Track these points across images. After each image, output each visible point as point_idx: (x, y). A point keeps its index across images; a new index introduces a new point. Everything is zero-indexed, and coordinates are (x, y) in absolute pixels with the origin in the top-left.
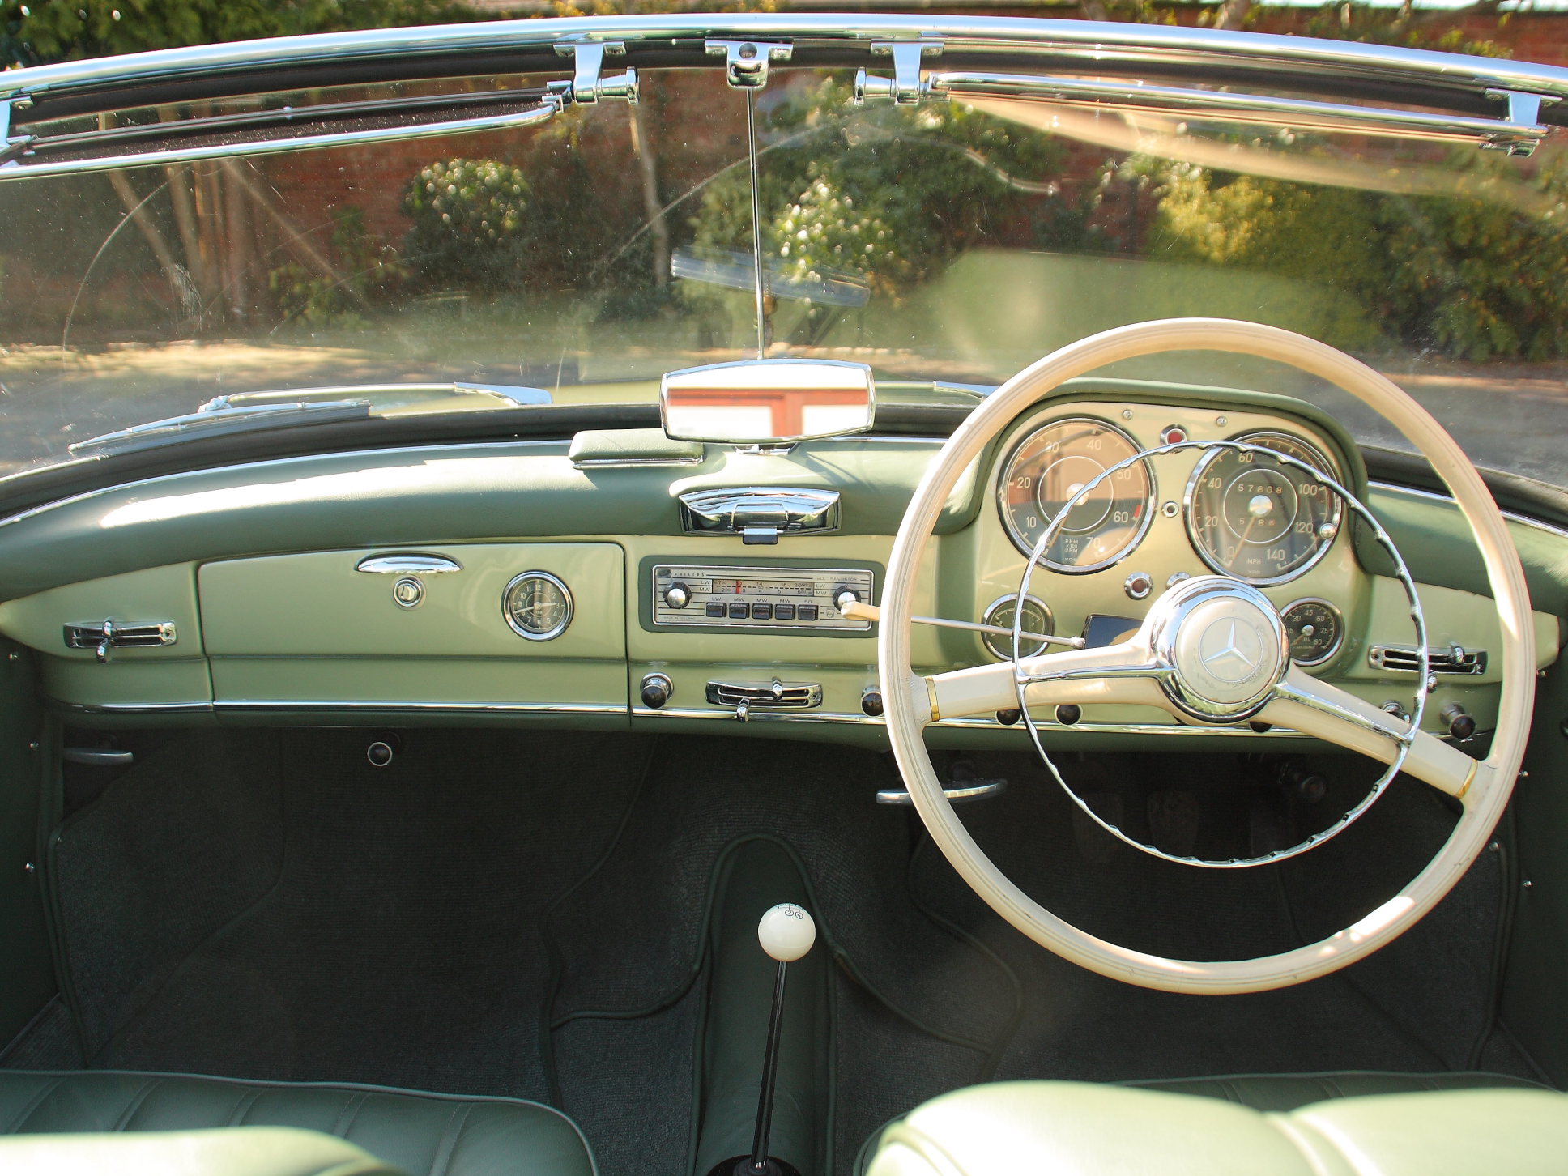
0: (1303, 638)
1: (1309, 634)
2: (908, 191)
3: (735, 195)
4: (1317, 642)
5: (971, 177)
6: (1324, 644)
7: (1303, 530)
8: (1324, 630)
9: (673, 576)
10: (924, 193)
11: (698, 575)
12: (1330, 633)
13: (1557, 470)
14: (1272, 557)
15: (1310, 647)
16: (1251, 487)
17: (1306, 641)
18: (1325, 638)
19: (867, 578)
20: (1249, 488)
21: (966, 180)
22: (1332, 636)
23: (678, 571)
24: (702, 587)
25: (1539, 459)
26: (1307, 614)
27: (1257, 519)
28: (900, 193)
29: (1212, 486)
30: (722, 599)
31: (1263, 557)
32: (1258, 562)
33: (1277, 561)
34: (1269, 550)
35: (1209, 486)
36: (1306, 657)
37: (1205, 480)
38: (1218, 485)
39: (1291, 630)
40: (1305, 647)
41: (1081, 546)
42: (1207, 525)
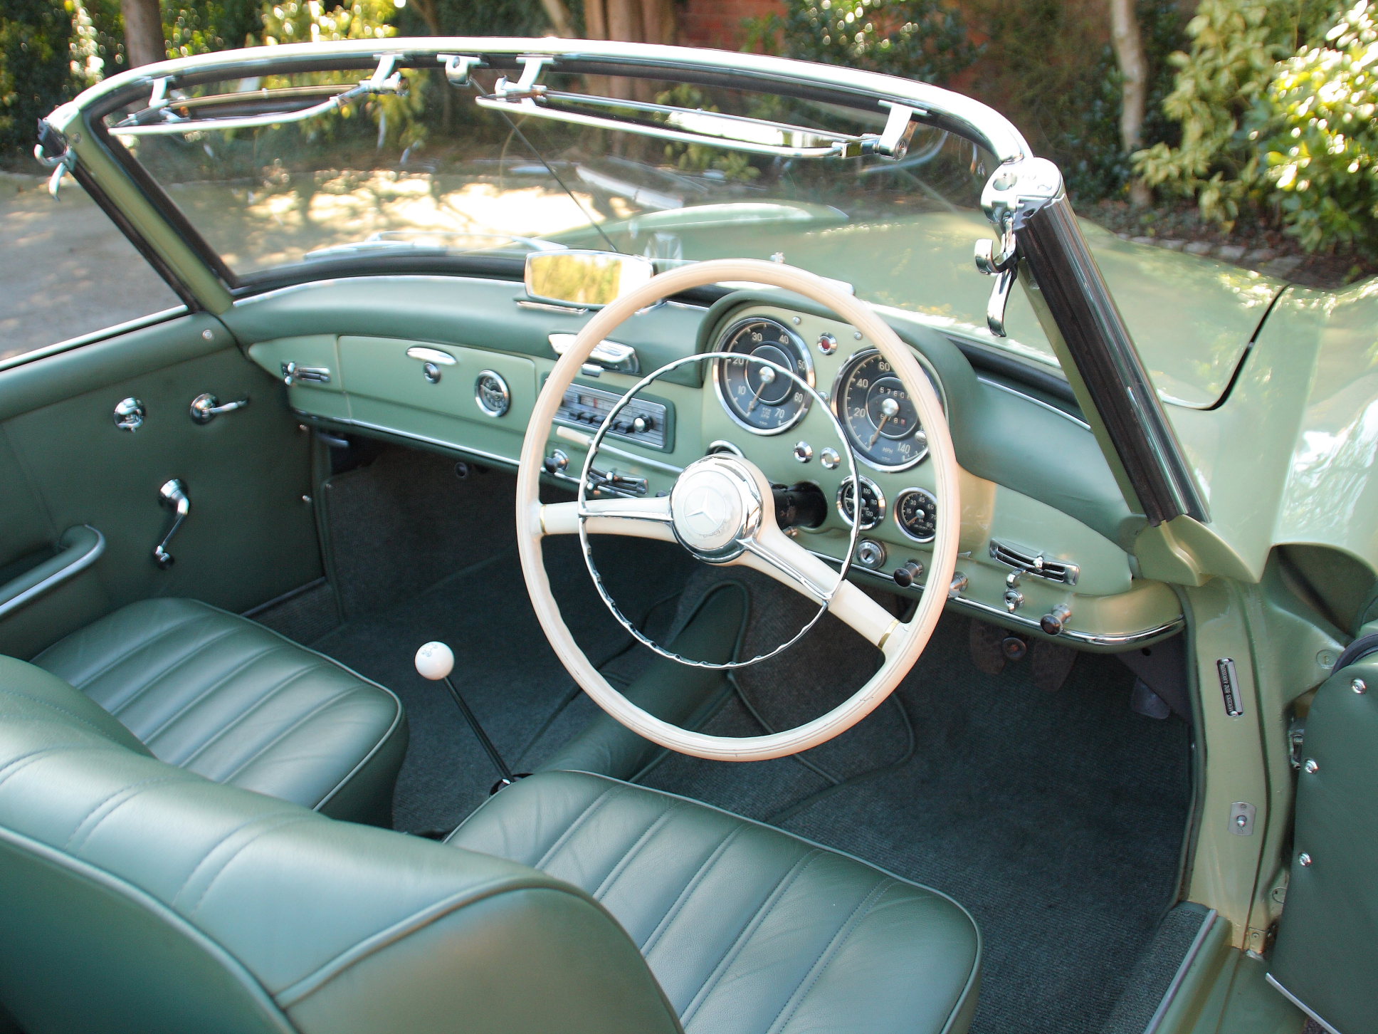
0: (917, 519)
1: (922, 517)
4: (929, 525)
11: (571, 390)
14: (901, 450)
15: (924, 527)
16: (889, 390)
17: (921, 522)
19: (661, 410)
20: (887, 391)
26: (919, 500)
29: (861, 385)
30: (584, 409)
31: (895, 448)
32: (891, 451)
33: (903, 454)
34: (900, 444)
35: (858, 384)
36: (921, 535)
37: (854, 380)
38: (865, 385)
39: (909, 511)
40: (921, 527)
41: (772, 414)
42: (856, 415)
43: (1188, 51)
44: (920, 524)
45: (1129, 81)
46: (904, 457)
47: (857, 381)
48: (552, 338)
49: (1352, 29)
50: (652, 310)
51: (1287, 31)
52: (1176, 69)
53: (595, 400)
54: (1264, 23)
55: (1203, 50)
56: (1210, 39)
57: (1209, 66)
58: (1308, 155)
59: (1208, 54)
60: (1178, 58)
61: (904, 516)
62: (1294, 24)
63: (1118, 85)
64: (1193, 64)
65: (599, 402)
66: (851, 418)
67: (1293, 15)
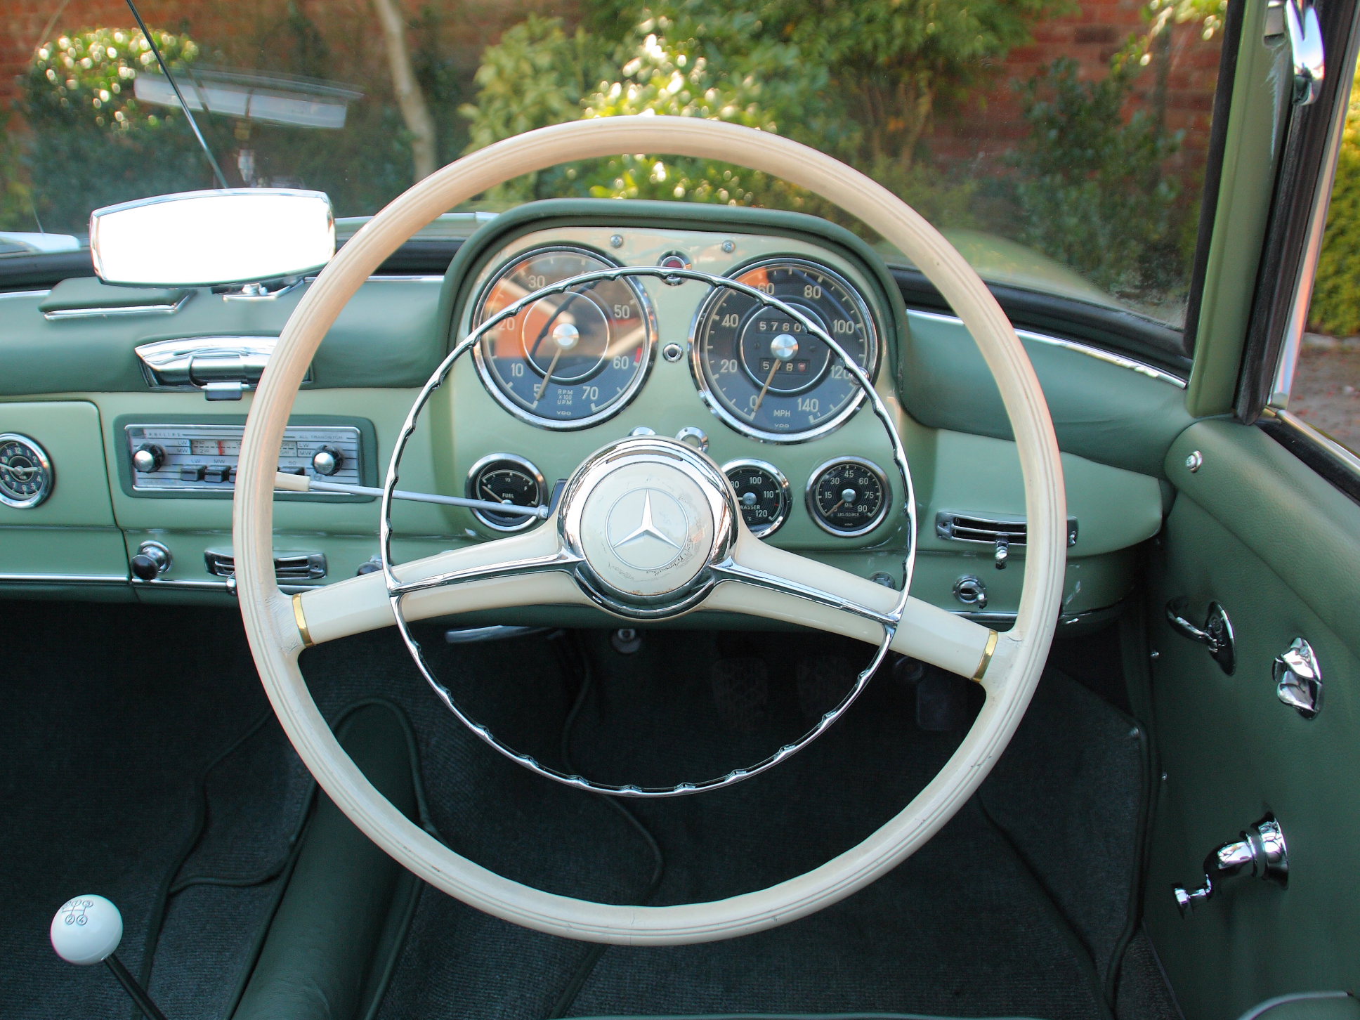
0: (843, 504)
1: (850, 500)
2: (805, 55)
3: (526, 68)
4: (861, 508)
5: (919, 26)
6: (871, 511)
7: (840, 375)
8: (869, 494)
9: (148, 436)
10: (833, 55)
11: (173, 435)
12: (877, 498)
13: (1156, 301)
14: (804, 408)
15: (853, 515)
16: (775, 325)
17: (848, 508)
18: (871, 504)
19: (354, 436)
20: (772, 327)
21: (908, 32)
22: (879, 502)
23: (153, 432)
24: (180, 448)
25: (1136, 287)
26: (846, 475)
27: (784, 363)
28: (789, 57)
29: (728, 325)
30: (203, 462)
31: (794, 409)
32: (788, 414)
33: (810, 413)
34: (800, 400)
35: (723, 324)
36: (850, 527)
37: (717, 318)
38: (734, 323)
39: (828, 495)
40: (848, 515)
41: (577, 396)
42: (723, 371)
43: (475, 103)
44: (849, 510)
45: (418, 139)
46: (811, 418)
47: (721, 320)
48: (141, 351)
49: (646, 63)
50: (280, 296)
51: (573, 74)
52: (468, 122)
53: (220, 444)
54: (553, 68)
55: (491, 100)
56: (499, 88)
57: (503, 114)
58: (633, 184)
59: (498, 104)
60: (468, 111)
61: (819, 505)
62: (578, 68)
63: (407, 144)
64: (485, 114)
65: (226, 445)
66: (717, 376)
67: (575, 58)
